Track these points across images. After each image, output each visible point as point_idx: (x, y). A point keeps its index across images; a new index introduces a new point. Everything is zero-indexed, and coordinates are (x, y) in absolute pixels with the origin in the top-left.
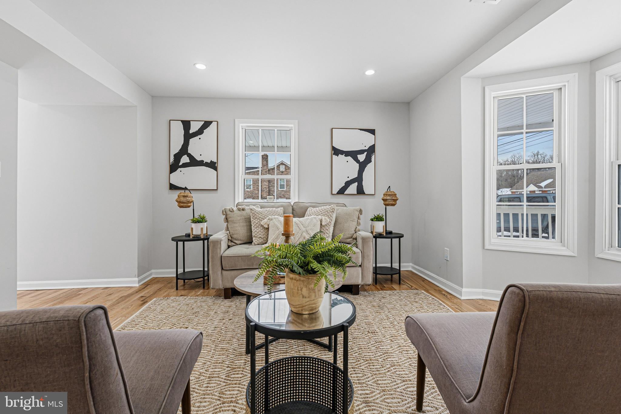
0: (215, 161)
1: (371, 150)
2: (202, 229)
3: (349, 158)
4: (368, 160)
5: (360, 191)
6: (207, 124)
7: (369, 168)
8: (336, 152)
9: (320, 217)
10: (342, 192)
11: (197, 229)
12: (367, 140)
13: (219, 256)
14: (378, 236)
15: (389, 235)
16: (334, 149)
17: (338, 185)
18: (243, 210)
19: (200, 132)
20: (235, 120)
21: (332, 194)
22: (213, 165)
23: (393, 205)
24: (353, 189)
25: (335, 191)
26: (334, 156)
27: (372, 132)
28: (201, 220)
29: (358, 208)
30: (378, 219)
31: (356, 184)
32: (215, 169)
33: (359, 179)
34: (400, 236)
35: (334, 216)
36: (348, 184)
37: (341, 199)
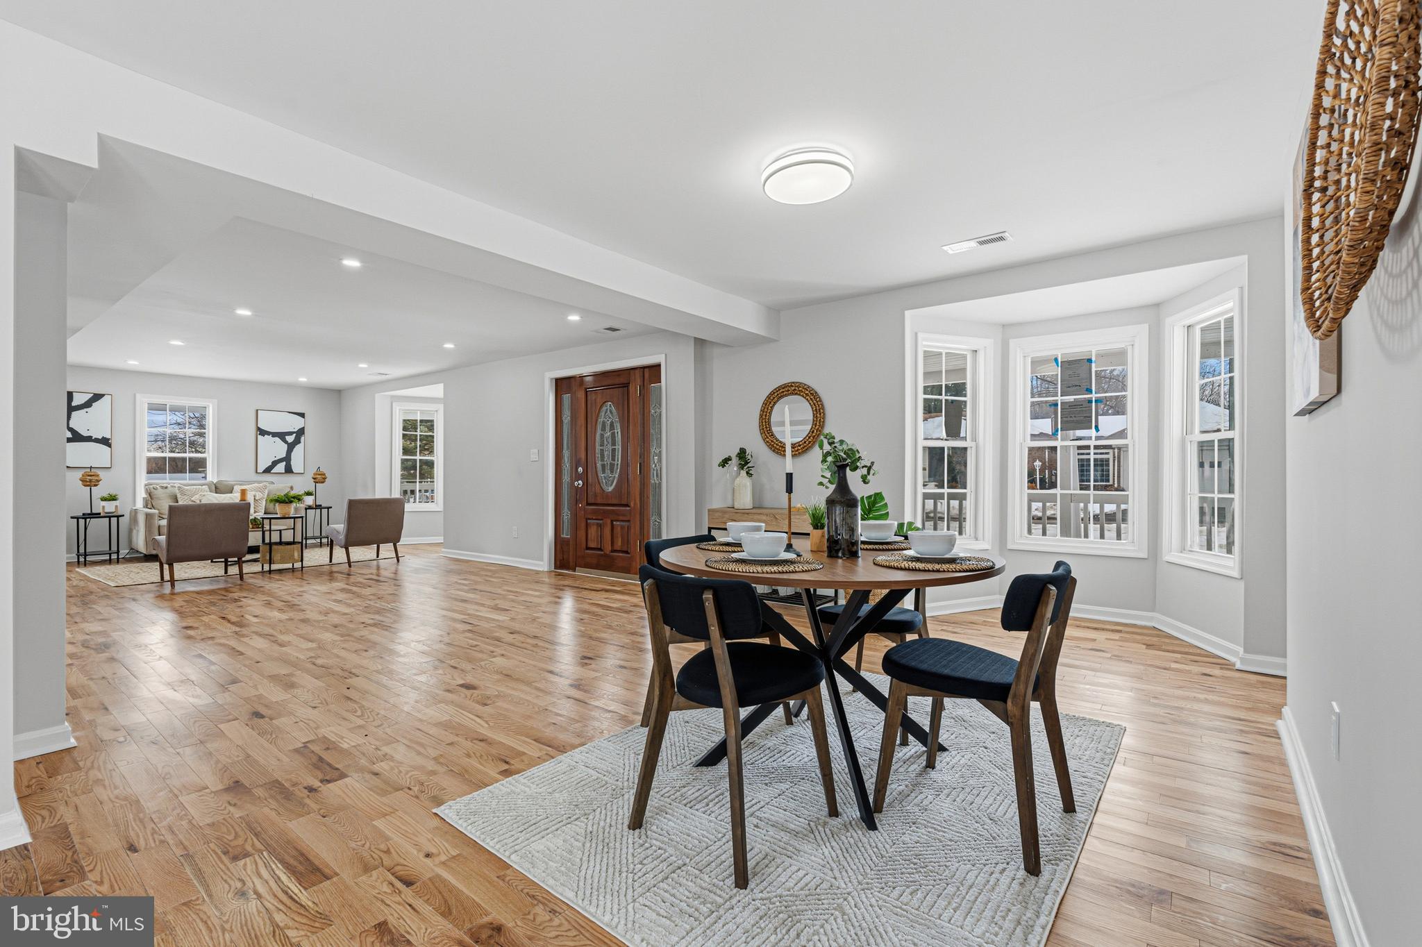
0: (109, 437)
1: (301, 432)
2: (116, 506)
3: (277, 439)
4: (297, 441)
5: (289, 470)
6: (97, 397)
7: (298, 450)
8: (262, 432)
9: (254, 493)
10: (268, 470)
11: (110, 507)
12: (297, 423)
13: (157, 526)
14: (310, 507)
15: (319, 507)
16: (259, 429)
17: (264, 464)
18: (166, 488)
19: (88, 404)
20: (135, 395)
21: (257, 472)
22: (105, 442)
23: (323, 482)
24: (281, 467)
25: (261, 469)
26: (259, 437)
27: (302, 415)
28: (113, 498)
29: (290, 485)
30: (309, 494)
31: (284, 463)
32: (109, 445)
33: (287, 459)
34: (328, 508)
35: (266, 492)
36: (275, 463)
37: (268, 477)
